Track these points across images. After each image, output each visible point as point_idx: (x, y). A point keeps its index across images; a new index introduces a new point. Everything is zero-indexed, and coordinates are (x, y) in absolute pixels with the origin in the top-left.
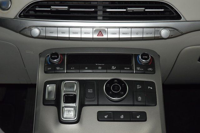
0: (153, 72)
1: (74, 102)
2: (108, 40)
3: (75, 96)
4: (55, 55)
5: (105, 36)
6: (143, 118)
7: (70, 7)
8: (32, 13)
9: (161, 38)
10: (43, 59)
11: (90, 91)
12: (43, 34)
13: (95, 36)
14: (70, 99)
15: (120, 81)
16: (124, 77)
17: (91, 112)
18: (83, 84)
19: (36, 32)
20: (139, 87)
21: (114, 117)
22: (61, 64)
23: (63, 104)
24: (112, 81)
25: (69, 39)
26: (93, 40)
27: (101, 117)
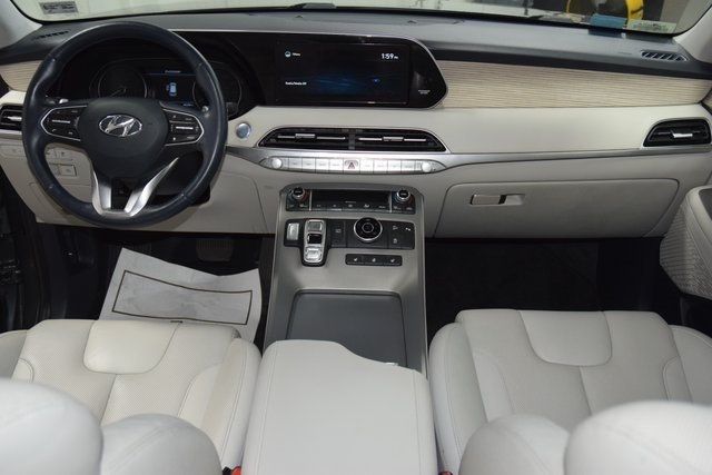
0: (413, 212)
1: (320, 242)
2: (360, 173)
3: (321, 236)
4: (298, 190)
5: (357, 169)
6: (398, 261)
7: (317, 135)
8: (273, 141)
9: (422, 173)
10: (284, 195)
11: (338, 231)
12: (286, 166)
13: (346, 169)
14: (315, 239)
15: (373, 221)
16: (379, 216)
17: (339, 254)
18: (330, 224)
19: (278, 163)
20: (395, 228)
21: (365, 260)
22: (305, 201)
23: (306, 245)
24: (363, 221)
25: (316, 172)
26: (343, 173)
27: (349, 259)
